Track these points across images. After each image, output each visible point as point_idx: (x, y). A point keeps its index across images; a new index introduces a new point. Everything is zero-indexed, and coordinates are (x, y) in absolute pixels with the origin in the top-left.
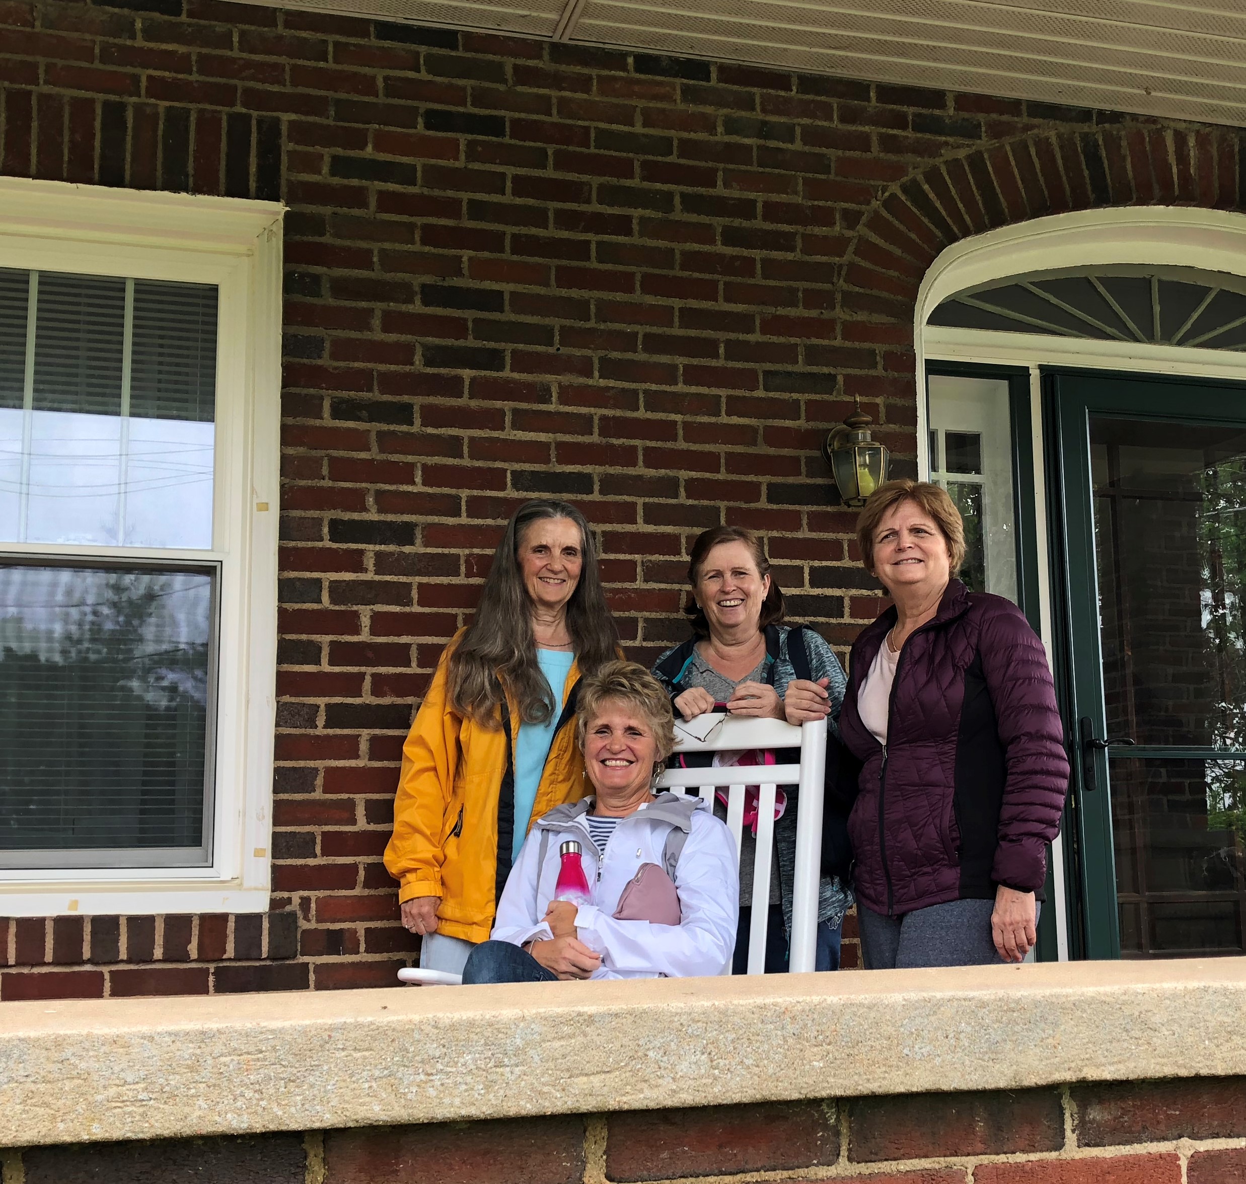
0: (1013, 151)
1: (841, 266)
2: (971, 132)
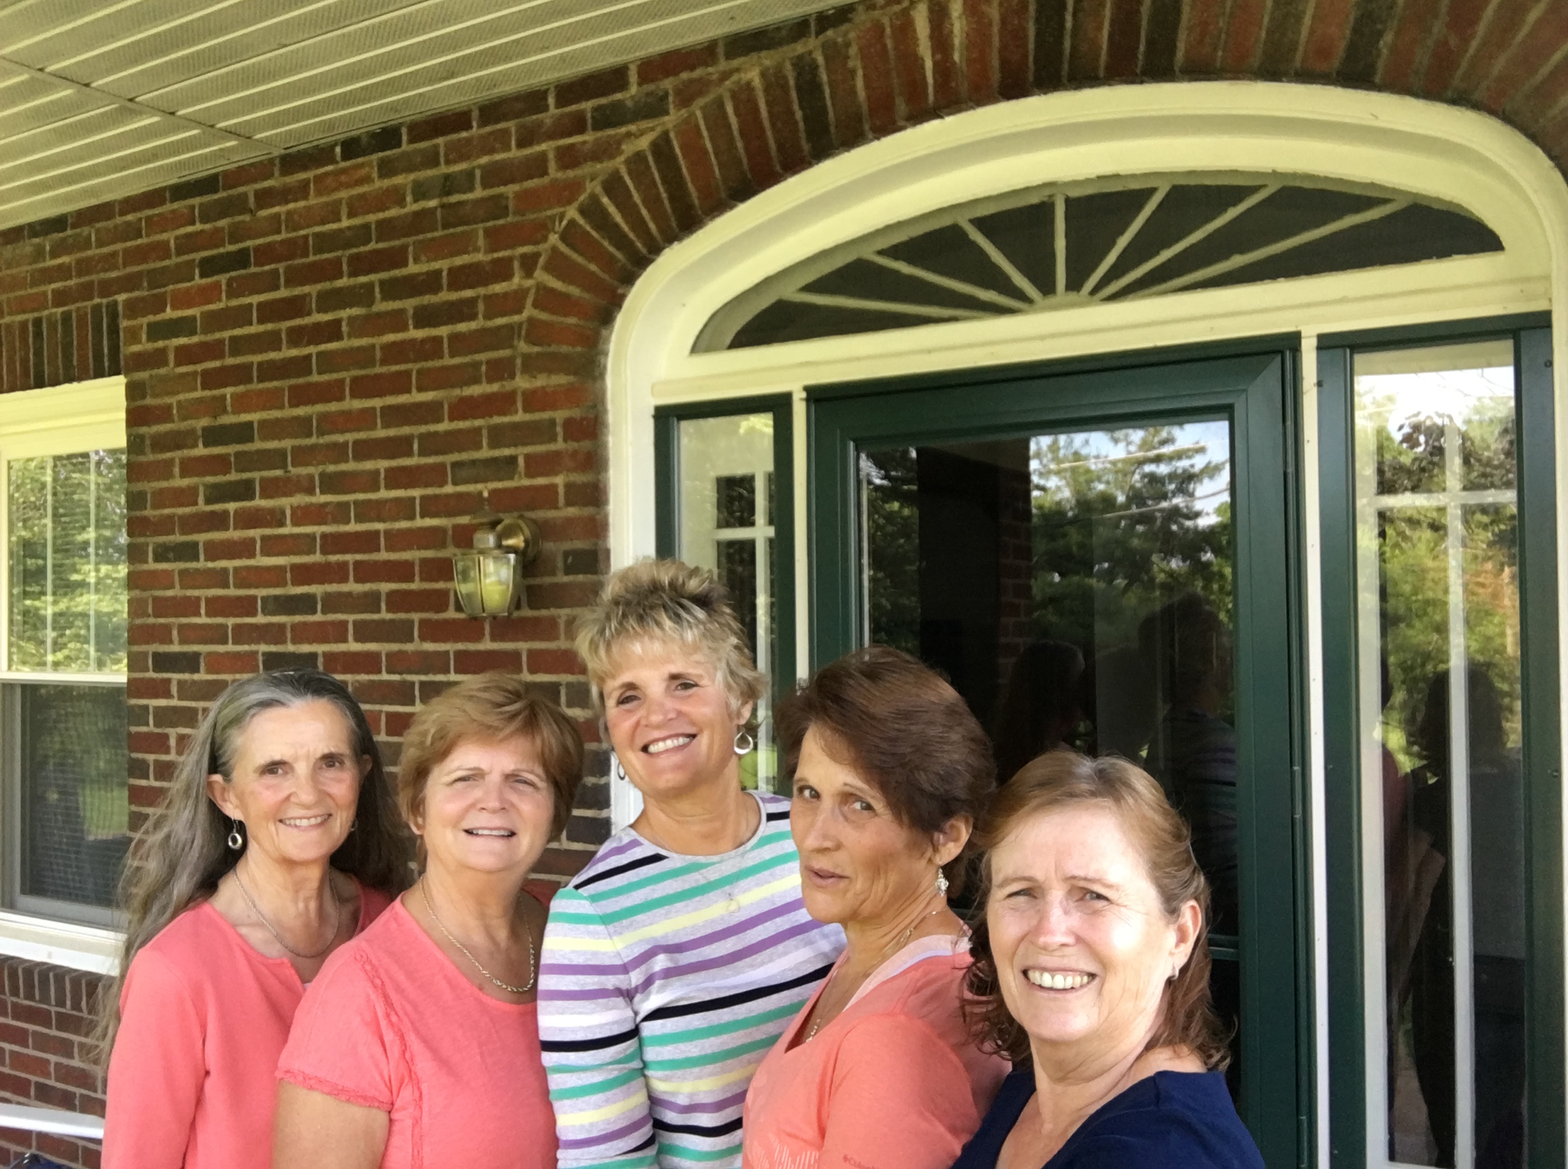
0: (705, 118)
1: (520, 324)
2: (654, 108)
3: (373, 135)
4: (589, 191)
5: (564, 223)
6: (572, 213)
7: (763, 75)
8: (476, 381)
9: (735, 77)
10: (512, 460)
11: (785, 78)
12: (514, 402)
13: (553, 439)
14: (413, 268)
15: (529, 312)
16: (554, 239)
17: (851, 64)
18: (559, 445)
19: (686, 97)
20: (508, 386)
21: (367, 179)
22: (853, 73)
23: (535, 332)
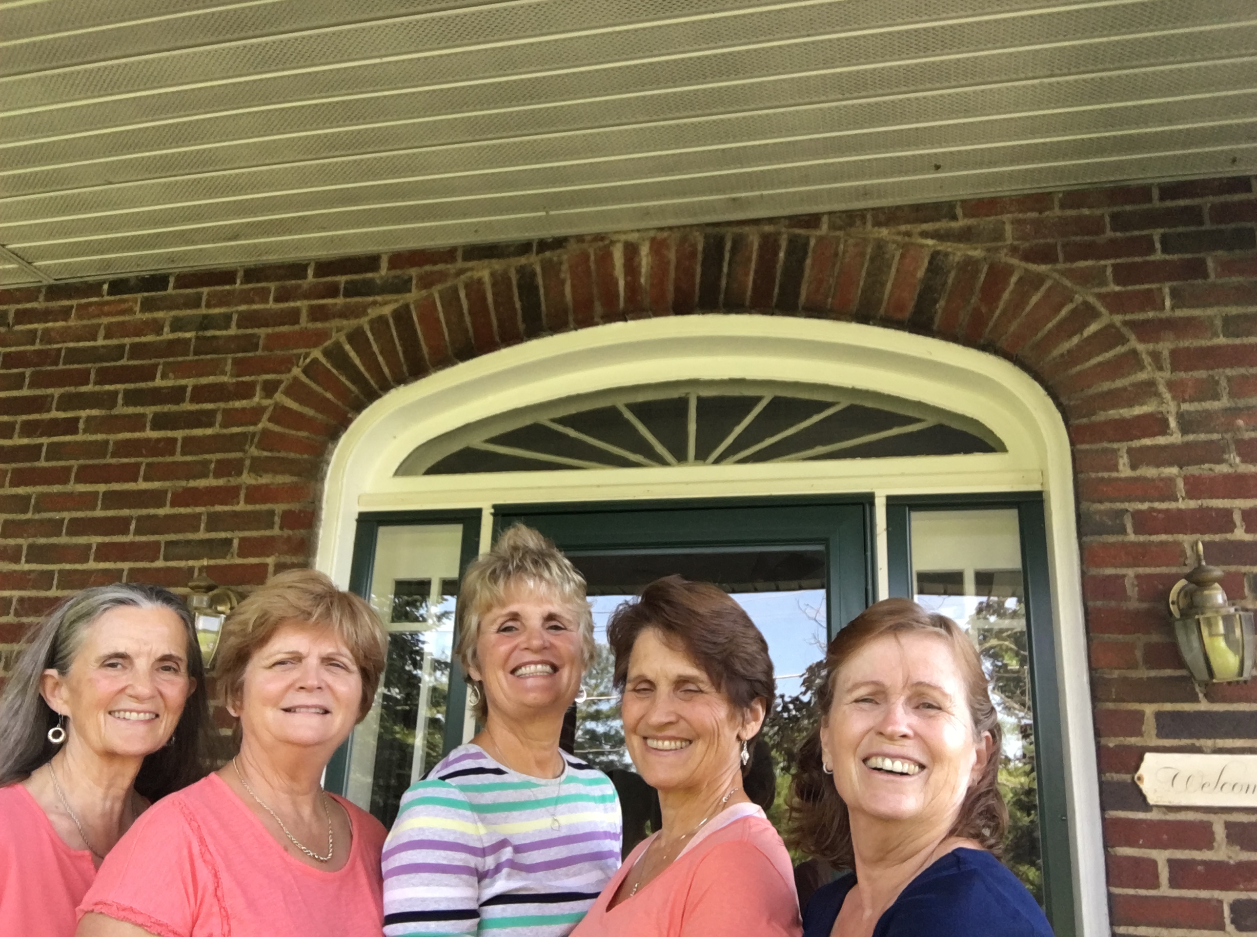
0: (441, 298)
1: (254, 434)
2: (402, 286)
3: (142, 280)
4: (333, 339)
5: (308, 360)
6: (316, 353)
7: (492, 274)
8: (205, 475)
9: (469, 274)
10: (228, 542)
11: (509, 279)
12: (238, 496)
13: (271, 526)
14: (158, 382)
15: (264, 424)
16: (296, 371)
17: (562, 275)
18: (276, 531)
19: (427, 282)
20: (234, 481)
21: (130, 311)
22: (563, 283)
23: (267, 440)
